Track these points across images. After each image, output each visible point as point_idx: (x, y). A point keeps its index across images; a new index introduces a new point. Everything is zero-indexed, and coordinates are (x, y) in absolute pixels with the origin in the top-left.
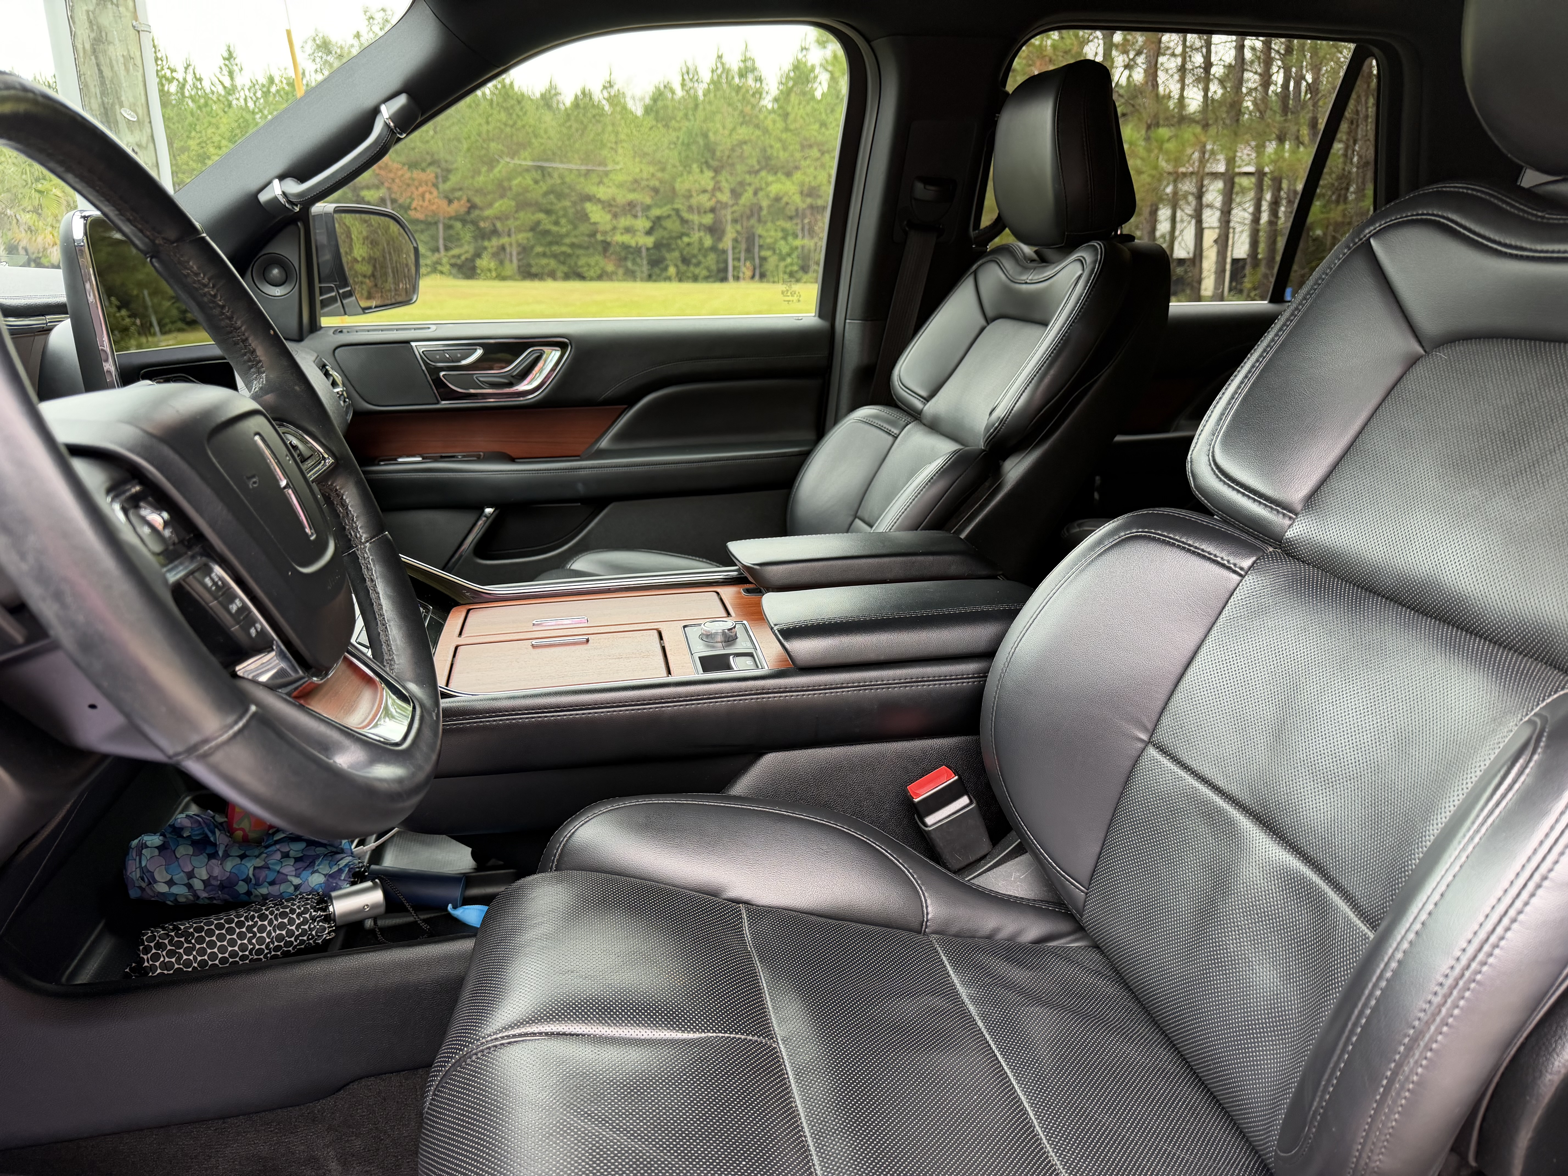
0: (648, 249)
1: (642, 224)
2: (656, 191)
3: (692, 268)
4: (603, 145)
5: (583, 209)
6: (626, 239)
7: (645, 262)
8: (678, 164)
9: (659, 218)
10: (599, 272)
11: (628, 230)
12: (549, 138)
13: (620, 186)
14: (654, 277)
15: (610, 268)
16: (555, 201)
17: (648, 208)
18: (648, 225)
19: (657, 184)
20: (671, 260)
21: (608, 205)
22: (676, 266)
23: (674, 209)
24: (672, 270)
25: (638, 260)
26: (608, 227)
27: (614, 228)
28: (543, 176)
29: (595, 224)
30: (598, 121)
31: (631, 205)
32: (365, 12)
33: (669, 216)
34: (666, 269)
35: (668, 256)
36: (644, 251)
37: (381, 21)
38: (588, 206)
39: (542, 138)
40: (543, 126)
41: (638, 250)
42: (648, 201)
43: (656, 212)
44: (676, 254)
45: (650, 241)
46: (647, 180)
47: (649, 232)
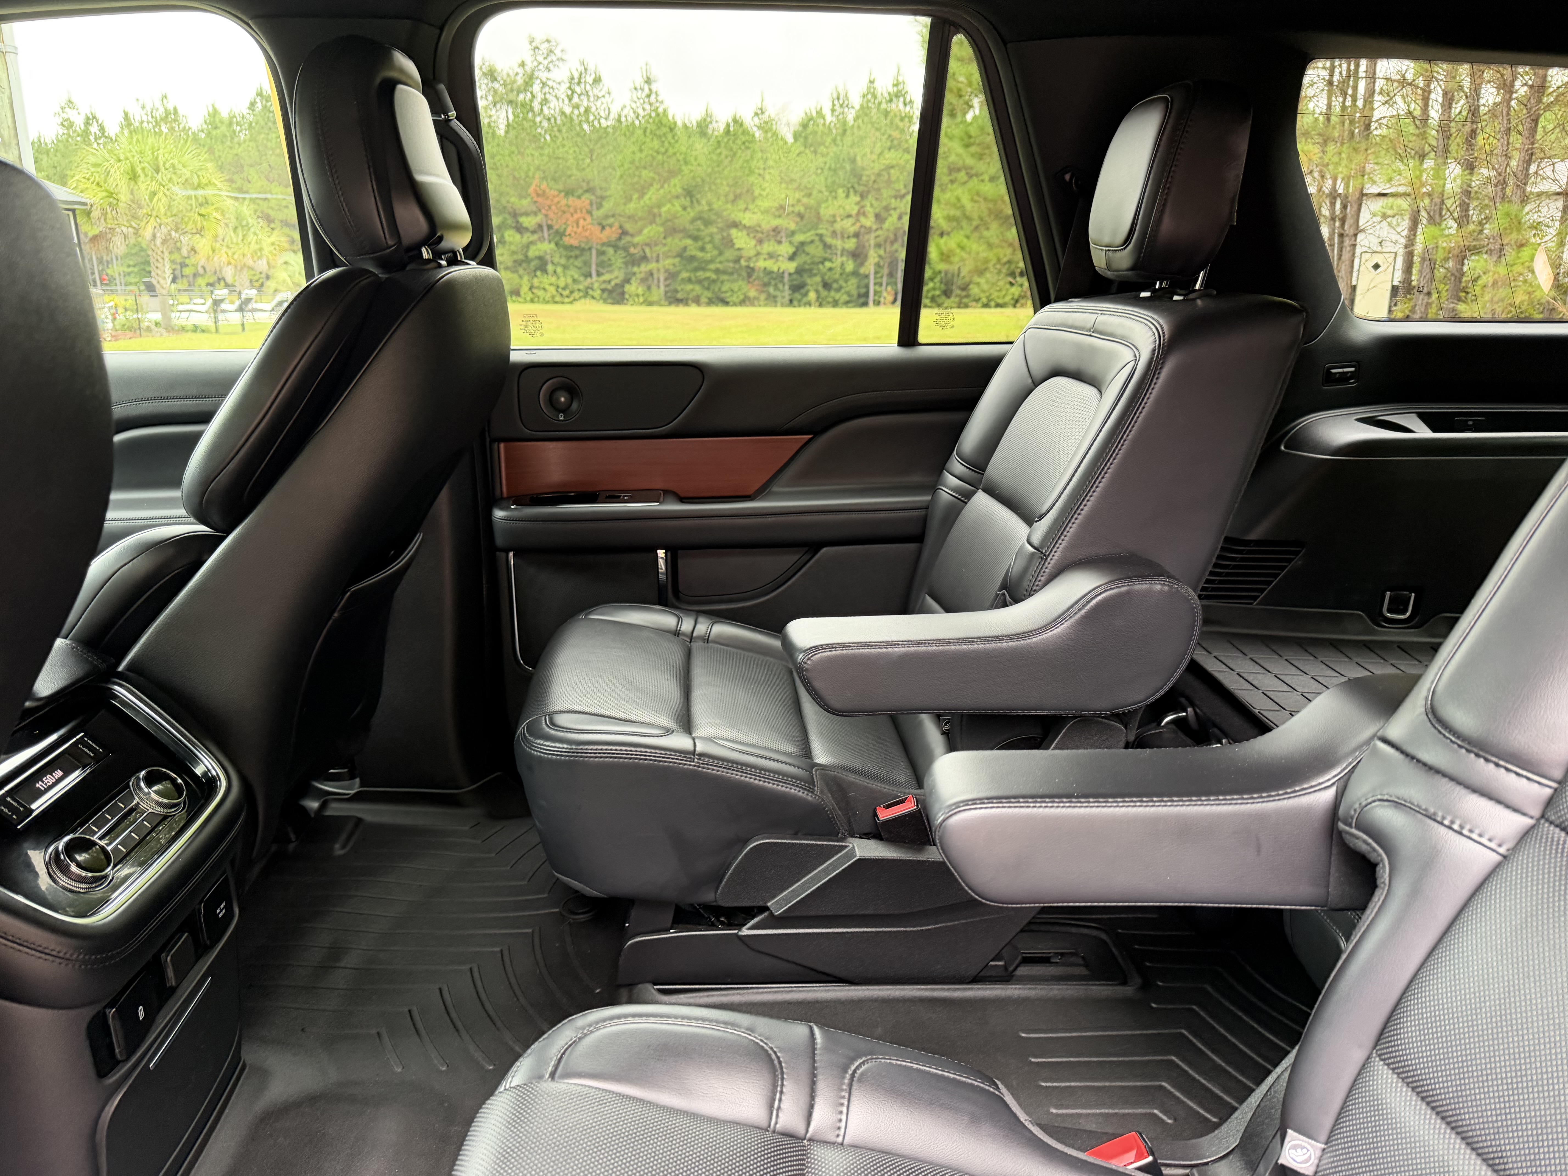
0: (790, 274)
1: (786, 249)
2: (801, 216)
3: (832, 293)
4: (751, 172)
5: (729, 235)
7: (787, 287)
8: (824, 189)
9: (802, 244)
10: (742, 297)
11: (771, 256)
12: (699, 165)
13: (766, 212)
14: (795, 303)
15: (752, 293)
16: (702, 227)
17: (793, 233)
18: (791, 250)
19: (802, 209)
20: (812, 285)
21: (752, 230)
22: (817, 291)
23: (817, 235)
24: (812, 295)
25: (780, 286)
26: (752, 253)
27: (758, 254)
28: (692, 202)
29: (739, 249)
30: (748, 148)
31: (776, 230)
33: (812, 242)
34: (806, 294)
35: (809, 281)
36: (786, 275)
37: (545, 52)
38: (734, 232)
39: (692, 165)
40: (694, 153)
41: (780, 276)
42: (792, 226)
43: (799, 238)
44: (818, 279)
45: (791, 267)
46: (793, 206)
47: (792, 258)
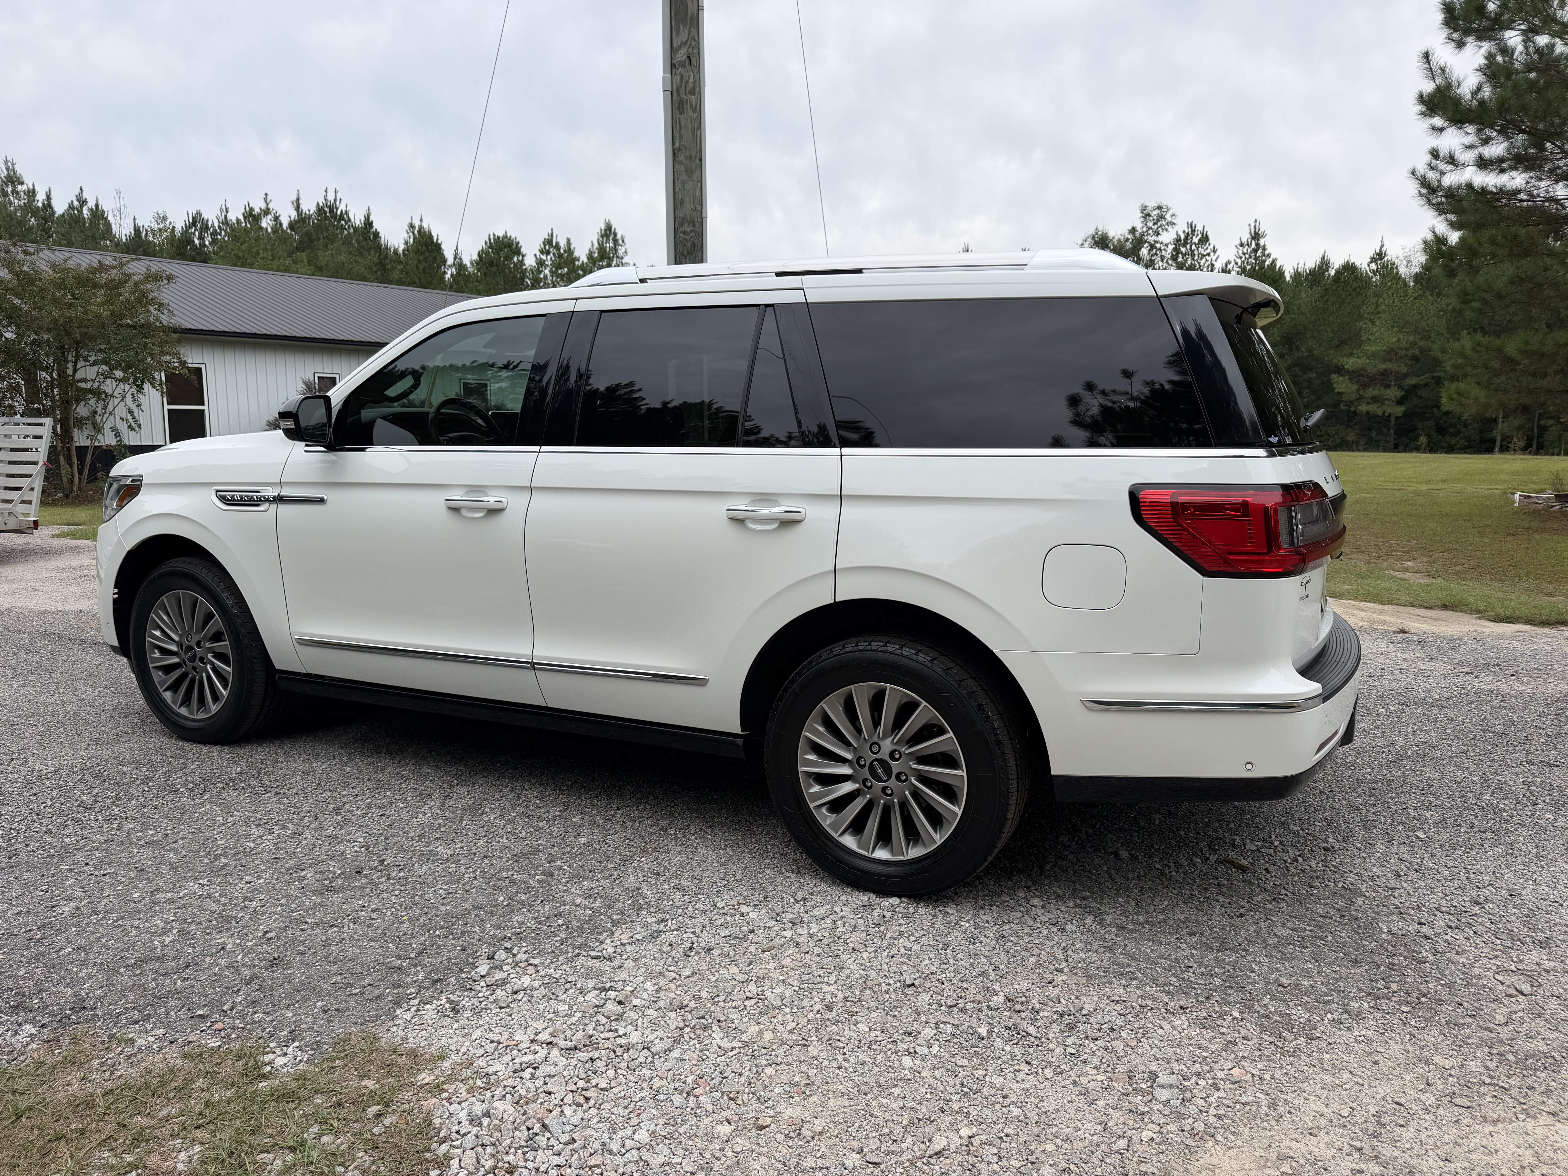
6: (1373, 408)
32: (1142, 211)
